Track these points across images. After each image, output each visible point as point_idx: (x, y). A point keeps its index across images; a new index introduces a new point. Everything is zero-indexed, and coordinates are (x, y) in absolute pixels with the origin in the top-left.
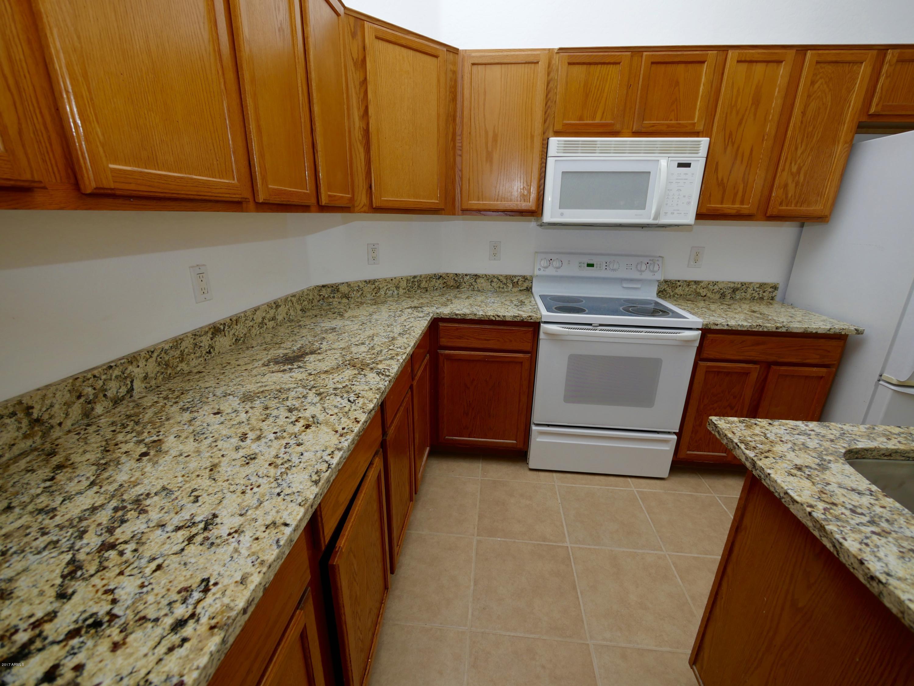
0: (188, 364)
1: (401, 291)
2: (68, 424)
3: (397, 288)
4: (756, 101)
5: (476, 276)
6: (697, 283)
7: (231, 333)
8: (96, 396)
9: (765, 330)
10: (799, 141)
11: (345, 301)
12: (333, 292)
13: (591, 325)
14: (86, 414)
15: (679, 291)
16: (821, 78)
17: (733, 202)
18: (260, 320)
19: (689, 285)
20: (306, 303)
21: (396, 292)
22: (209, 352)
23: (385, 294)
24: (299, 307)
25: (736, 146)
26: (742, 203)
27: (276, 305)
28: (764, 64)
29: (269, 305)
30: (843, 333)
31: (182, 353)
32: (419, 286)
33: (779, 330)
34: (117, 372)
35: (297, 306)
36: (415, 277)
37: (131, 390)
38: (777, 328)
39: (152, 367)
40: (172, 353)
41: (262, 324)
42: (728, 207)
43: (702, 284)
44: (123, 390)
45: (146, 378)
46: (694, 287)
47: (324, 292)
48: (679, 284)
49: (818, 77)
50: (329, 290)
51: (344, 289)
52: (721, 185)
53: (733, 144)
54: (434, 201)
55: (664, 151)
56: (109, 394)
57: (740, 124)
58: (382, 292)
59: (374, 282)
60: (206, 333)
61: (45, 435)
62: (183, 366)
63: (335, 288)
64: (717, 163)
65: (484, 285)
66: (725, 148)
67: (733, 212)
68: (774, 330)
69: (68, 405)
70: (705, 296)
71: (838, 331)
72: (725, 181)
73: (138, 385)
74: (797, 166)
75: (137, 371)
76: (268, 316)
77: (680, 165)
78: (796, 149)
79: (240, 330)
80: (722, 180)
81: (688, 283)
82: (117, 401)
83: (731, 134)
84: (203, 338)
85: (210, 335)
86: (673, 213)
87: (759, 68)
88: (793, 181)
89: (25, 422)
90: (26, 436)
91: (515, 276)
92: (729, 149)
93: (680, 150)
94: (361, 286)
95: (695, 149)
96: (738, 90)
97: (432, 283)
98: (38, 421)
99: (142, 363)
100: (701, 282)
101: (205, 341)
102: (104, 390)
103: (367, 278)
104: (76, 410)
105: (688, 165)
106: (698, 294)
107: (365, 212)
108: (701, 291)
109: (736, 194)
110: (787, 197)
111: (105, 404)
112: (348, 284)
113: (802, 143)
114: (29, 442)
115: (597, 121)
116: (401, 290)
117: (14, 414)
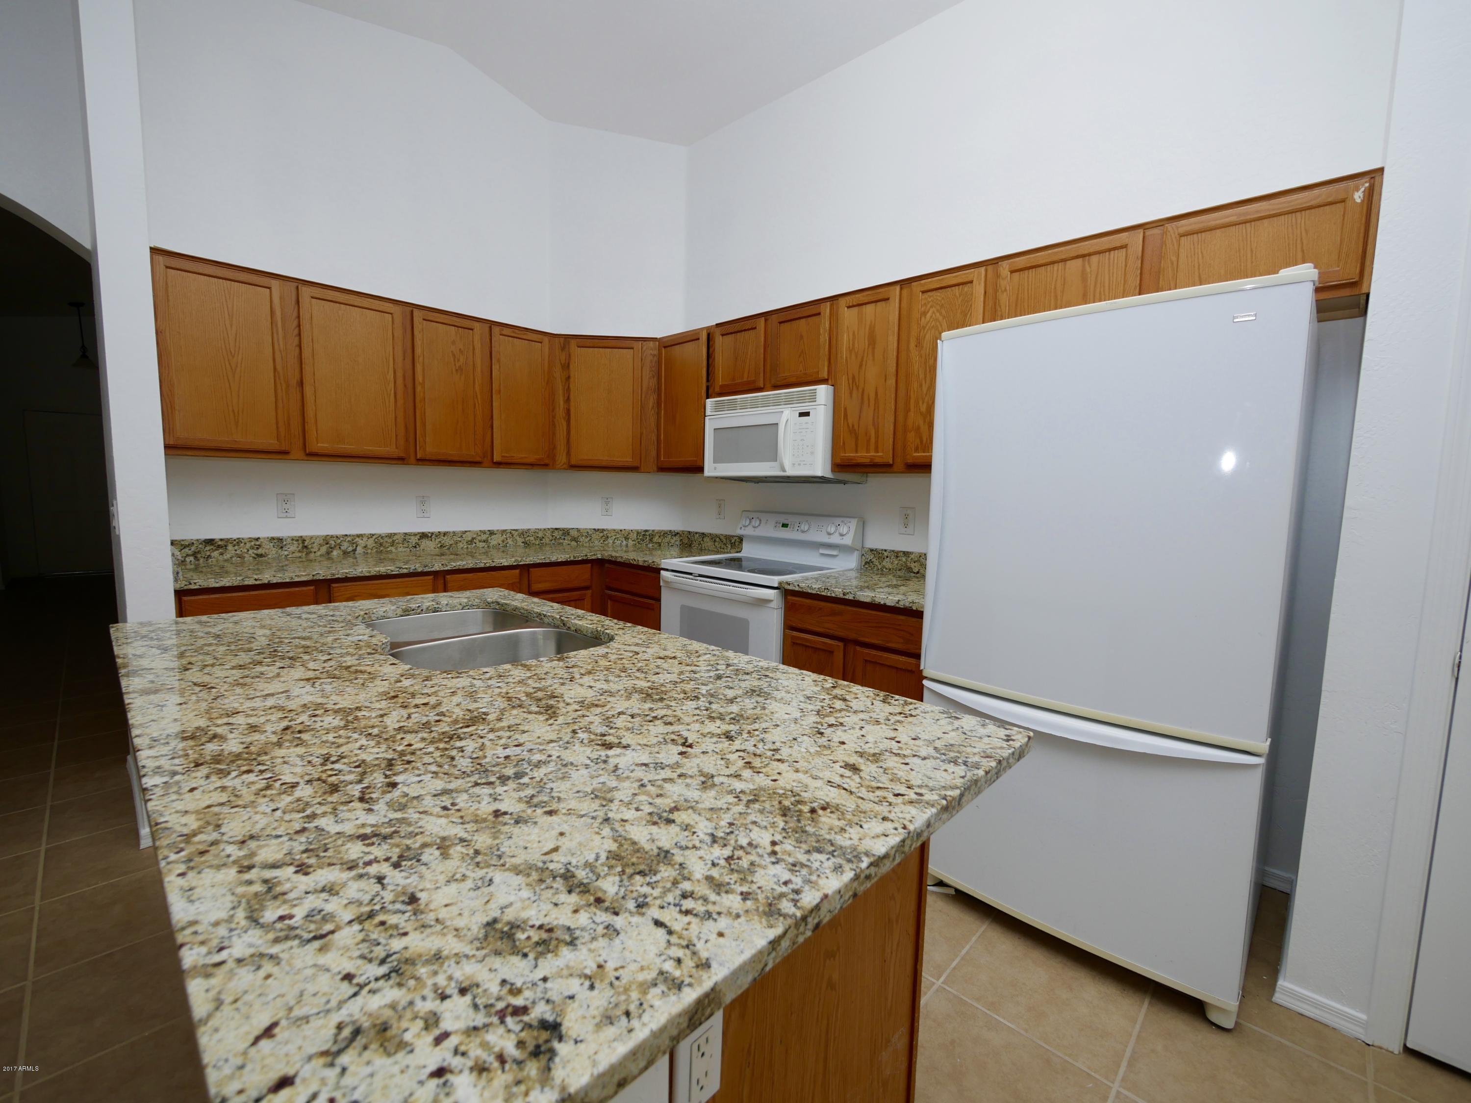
0: (396, 549)
1: (631, 543)
2: (319, 553)
3: (626, 538)
4: (872, 341)
5: (703, 535)
6: (906, 554)
7: (438, 540)
8: (335, 546)
9: (833, 595)
10: (922, 376)
11: (573, 543)
12: (564, 534)
13: (691, 574)
14: (328, 553)
15: (887, 563)
16: (931, 307)
17: (868, 451)
18: (470, 539)
19: (897, 557)
20: (532, 538)
21: (625, 543)
22: (415, 547)
23: (614, 543)
24: (520, 540)
25: (860, 390)
26: (877, 451)
27: (492, 533)
28: (873, 305)
29: (484, 532)
30: (914, 608)
31: (393, 541)
32: (651, 540)
33: (847, 597)
34: (349, 539)
35: (518, 538)
36: (646, 531)
37: (355, 550)
38: (844, 594)
39: (371, 544)
40: (386, 539)
41: (472, 541)
42: (863, 455)
43: (912, 556)
44: (350, 549)
45: (365, 547)
46: (904, 559)
47: (556, 534)
48: (886, 554)
49: (929, 306)
50: (561, 532)
51: (574, 534)
52: (853, 432)
53: (858, 389)
54: (628, 460)
55: (788, 402)
56: (342, 548)
57: (861, 366)
58: (610, 541)
59: (603, 530)
60: (415, 535)
61: (307, 554)
62: (393, 549)
63: (566, 532)
64: (845, 409)
65: (709, 544)
66: (851, 393)
67: (867, 461)
68: (841, 596)
69: (321, 545)
70: (918, 572)
71: (907, 604)
72: (856, 427)
73: (359, 550)
74: (925, 405)
75: (361, 542)
76: (479, 538)
77: (802, 414)
78: (921, 386)
79: (447, 541)
80: (853, 426)
81: (897, 554)
82: (345, 553)
83: (854, 378)
84: (412, 537)
85: (418, 537)
86: (799, 464)
87: (869, 309)
88: (924, 422)
89: (301, 545)
90: (299, 551)
91: (733, 536)
92: (855, 392)
93: (801, 400)
94: (590, 533)
95: (813, 398)
96: (854, 333)
97: (667, 540)
98: (306, 547)
99: (365, 539)
100: (911, 553)
101: (414, 540)
102: (340, 545)
103: (596, 528)
104: (324, 549)
105: (807, 414)
106: (910, 570)
107: (565, 469)
108: (913, 565)
109: (869, 441)
110: (921, 441)
111: (339, 551)
112: (578, 530)
113: (925, 377)
114: (300, 554)
115: (745, 379)
116: (630, 541)
117: (297, 540)
